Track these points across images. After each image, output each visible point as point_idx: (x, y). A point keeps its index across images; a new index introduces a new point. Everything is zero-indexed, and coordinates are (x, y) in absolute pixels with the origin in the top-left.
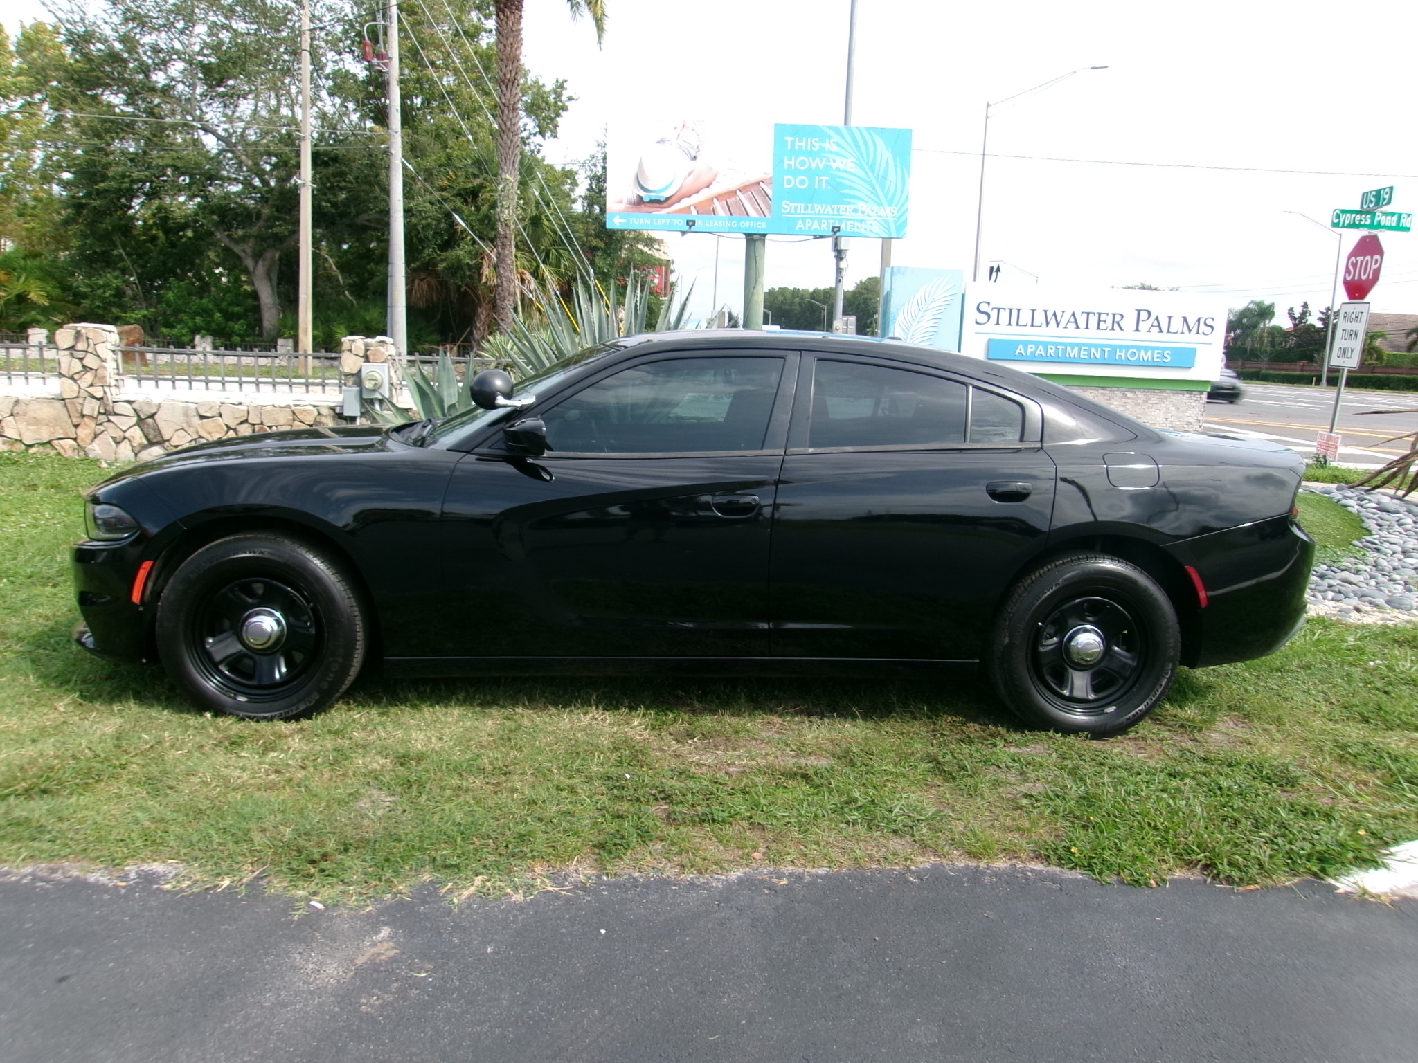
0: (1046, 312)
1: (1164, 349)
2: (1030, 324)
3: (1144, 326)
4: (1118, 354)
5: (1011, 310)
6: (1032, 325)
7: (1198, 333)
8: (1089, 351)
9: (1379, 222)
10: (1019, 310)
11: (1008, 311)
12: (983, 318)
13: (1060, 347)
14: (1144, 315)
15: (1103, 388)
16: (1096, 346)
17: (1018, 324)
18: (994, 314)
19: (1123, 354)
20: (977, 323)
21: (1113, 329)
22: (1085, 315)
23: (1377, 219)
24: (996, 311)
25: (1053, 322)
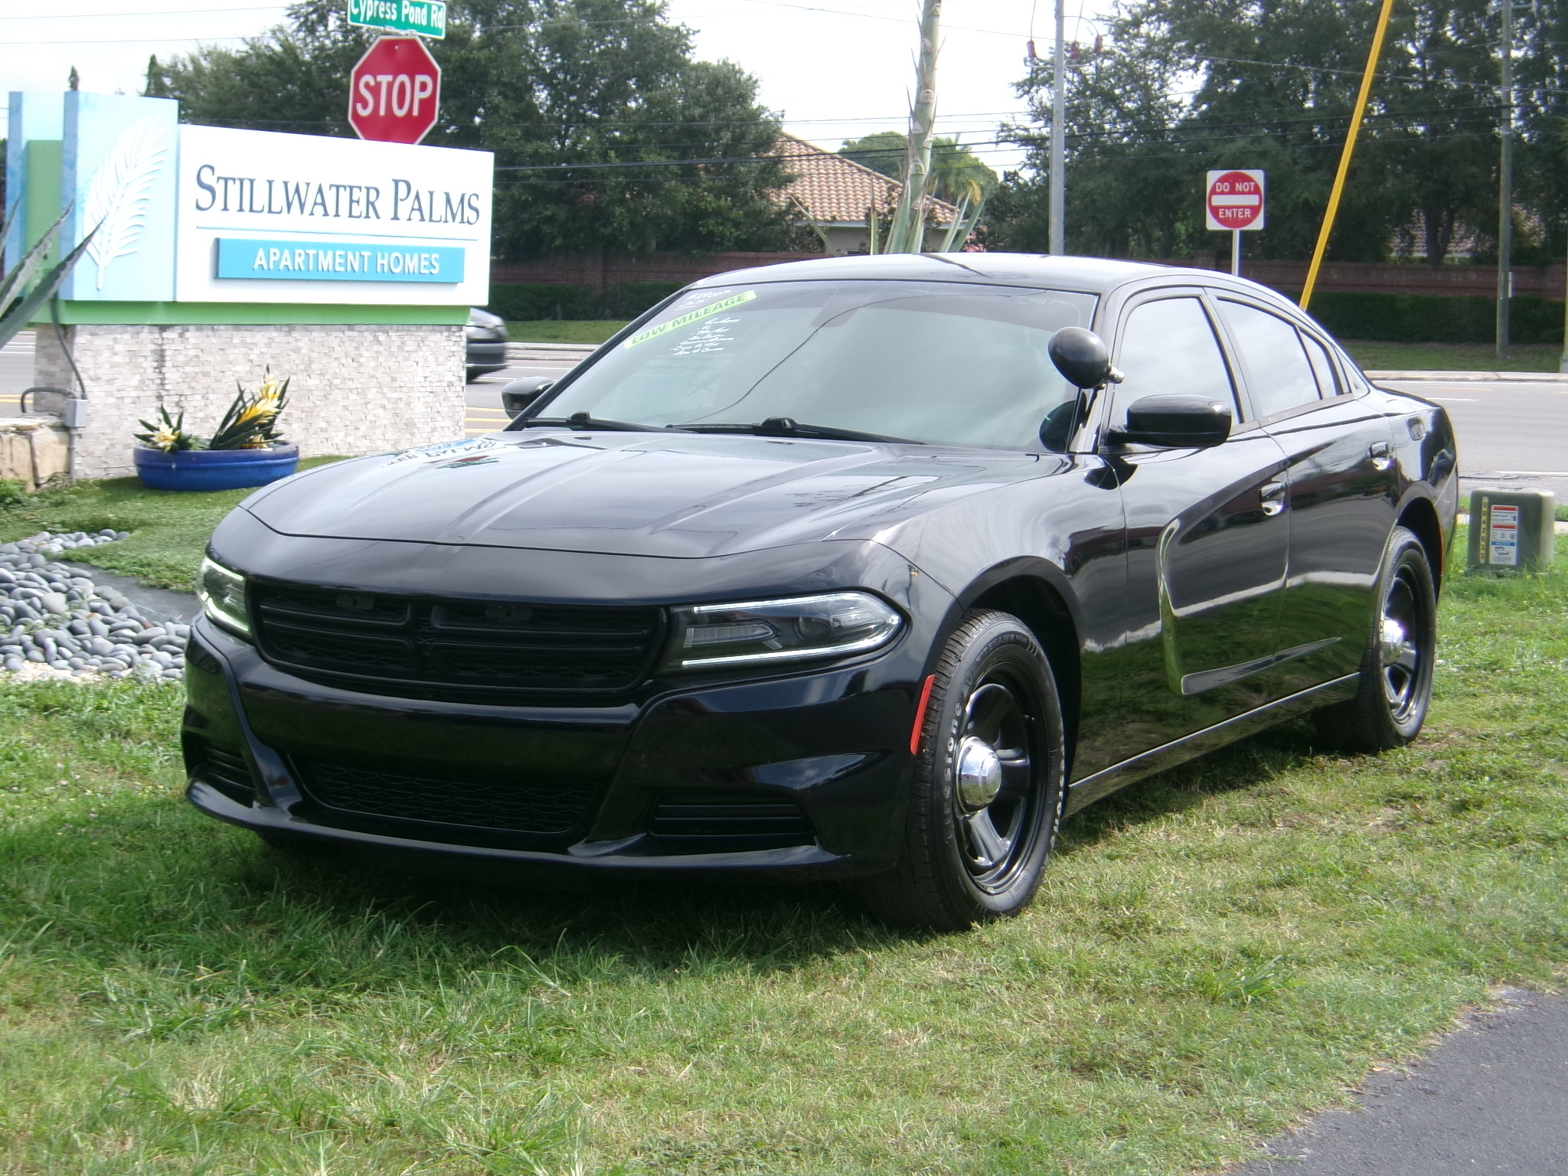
0: (286, 184)
1: (430, 250)
2: (266, 209)
3: (404, 208)
4: (380, 261)
5: (242, 181)
6: (270, 211)
7: (462, 222)
8: (346, 257)
9: (407, 16)
10: (252, 181)
11: (238, 183)
12: (205, 197)
13: (311, 252)
14: (402, 187)
15: (351, 327)
16: (354, 248)
17: (251, 210)
18: (219, 188)
19: (385, 262)
20: (198, 207)
21: (367, 216)
22: (334, 189)
23: (404, 11)
24: (222, 182)
25: (296, 205)
